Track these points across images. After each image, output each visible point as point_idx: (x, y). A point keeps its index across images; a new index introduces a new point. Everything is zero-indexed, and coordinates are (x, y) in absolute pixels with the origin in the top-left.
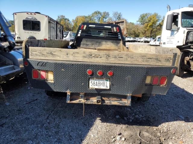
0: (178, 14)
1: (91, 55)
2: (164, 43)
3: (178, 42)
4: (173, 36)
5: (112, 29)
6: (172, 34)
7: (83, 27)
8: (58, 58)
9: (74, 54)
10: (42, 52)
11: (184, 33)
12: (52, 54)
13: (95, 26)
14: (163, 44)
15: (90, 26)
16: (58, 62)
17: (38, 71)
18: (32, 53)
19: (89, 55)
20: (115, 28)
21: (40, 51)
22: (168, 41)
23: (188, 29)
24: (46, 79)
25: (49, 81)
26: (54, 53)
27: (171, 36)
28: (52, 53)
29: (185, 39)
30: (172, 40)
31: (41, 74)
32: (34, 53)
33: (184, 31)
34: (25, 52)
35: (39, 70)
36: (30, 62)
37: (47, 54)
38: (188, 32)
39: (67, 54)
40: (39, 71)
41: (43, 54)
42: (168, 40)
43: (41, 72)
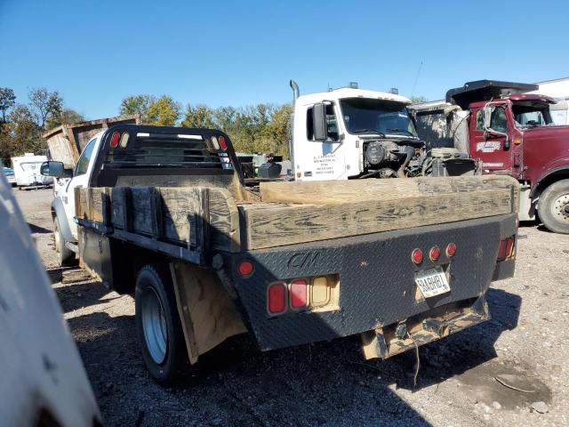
0: (333, 104)
1: (392, 211)
2: (308, 174)
3: (348, 167)
4: (329, 154)
5: (207, 142)
6: (327, 150)
7: (119, 140)
8: (325, 234)
9: (358, 215)
10: (283, 223)
11: (357, 146)
12: (309, 224)
13: (148, 135)
14: (303, 174)
15: (139, 135)
16: (327, 245)
17: (285, 284)
18: (256, 232)
19: (390, 211)
20: (214, 140)
21: (278, 221)
22: (320, 167)
23: (362, 138)
24: (308, 304)
25: (314, 311)
26: (314, 221)
27: (324, 154)
28: (309, 221)
29: (362, 160)
30: (330, 164)
31: (293, 295)
32: (263, 228)
33: (357, 143)
34: (239, 230)
35: (288, 281)
36: (261, 260)
37: (298, 227)
38: (364, 143)
39: (344, 219)
40: (288, 284)
41: (287, 229)
42: (318, 165)
43: (294, 285)
